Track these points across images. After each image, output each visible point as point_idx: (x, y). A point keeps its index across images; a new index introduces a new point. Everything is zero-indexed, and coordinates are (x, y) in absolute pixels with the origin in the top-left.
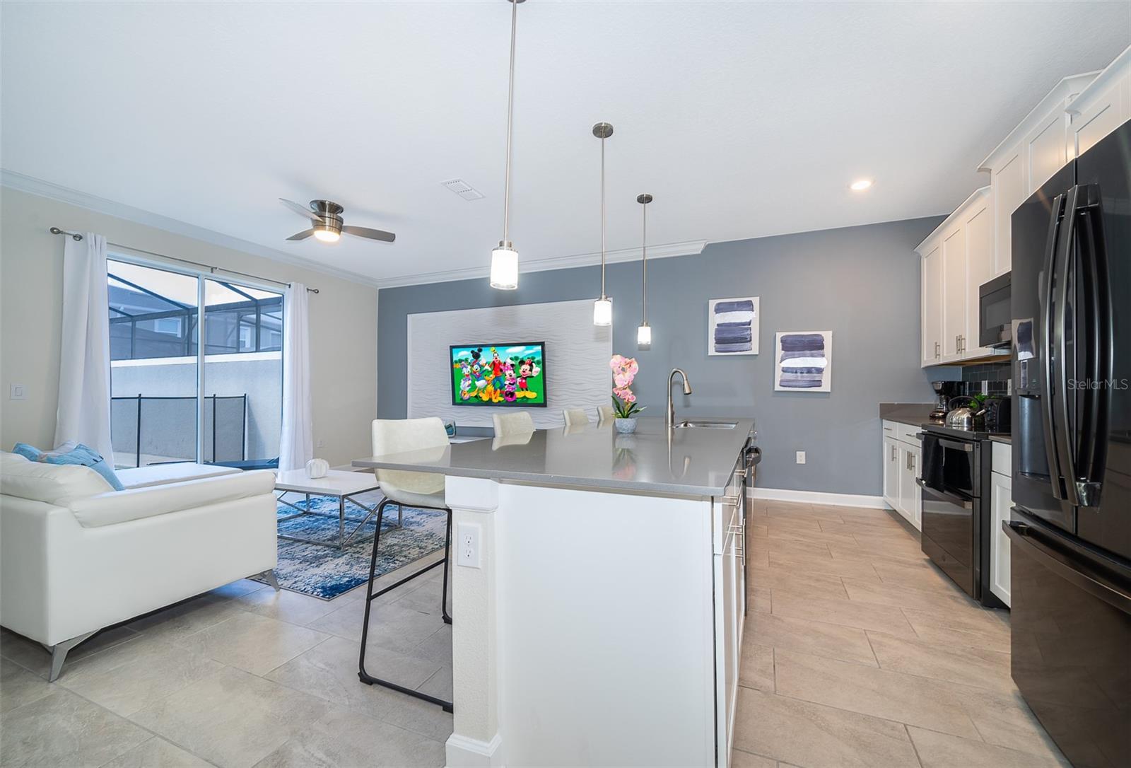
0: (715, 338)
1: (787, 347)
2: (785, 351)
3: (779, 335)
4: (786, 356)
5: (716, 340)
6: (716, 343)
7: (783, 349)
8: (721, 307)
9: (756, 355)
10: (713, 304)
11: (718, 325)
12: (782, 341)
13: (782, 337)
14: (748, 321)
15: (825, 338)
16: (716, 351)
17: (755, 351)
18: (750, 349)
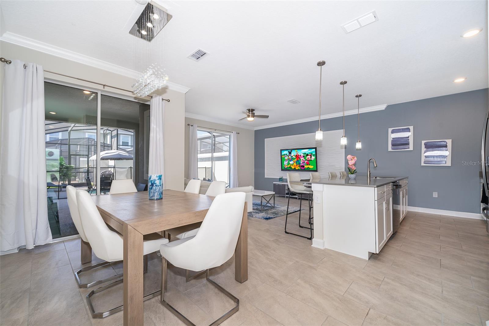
1: (427, 147)
4: (426, 150)
5: (392, 144)
6: (392, 146)
7: (425, 148)
8: (394, 131)
9: (411, 150)
10: (390, 130)
11: (393, 138)
13: (425, 143)
14: (408, 136)
15: (447, 142)
16: (392, 149)
18: (409, 148)
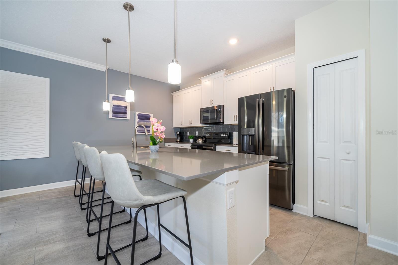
0: (112, 111)
1: (140, 118)
2: (139, 119)
3: (137, 113)
4: (139, 121)
5: (112, 112)
6: (113, 113)
7: (138, 119)
8: (115, 98)
9: (129, 120)
10: (111, 96)
11: (114, 105)
12: (138, 116)
13: (138, 114)
14: (126, 106)
15: (151, 116)
16: (113, 117)
17: (128, 118)
18: (127, 117)
